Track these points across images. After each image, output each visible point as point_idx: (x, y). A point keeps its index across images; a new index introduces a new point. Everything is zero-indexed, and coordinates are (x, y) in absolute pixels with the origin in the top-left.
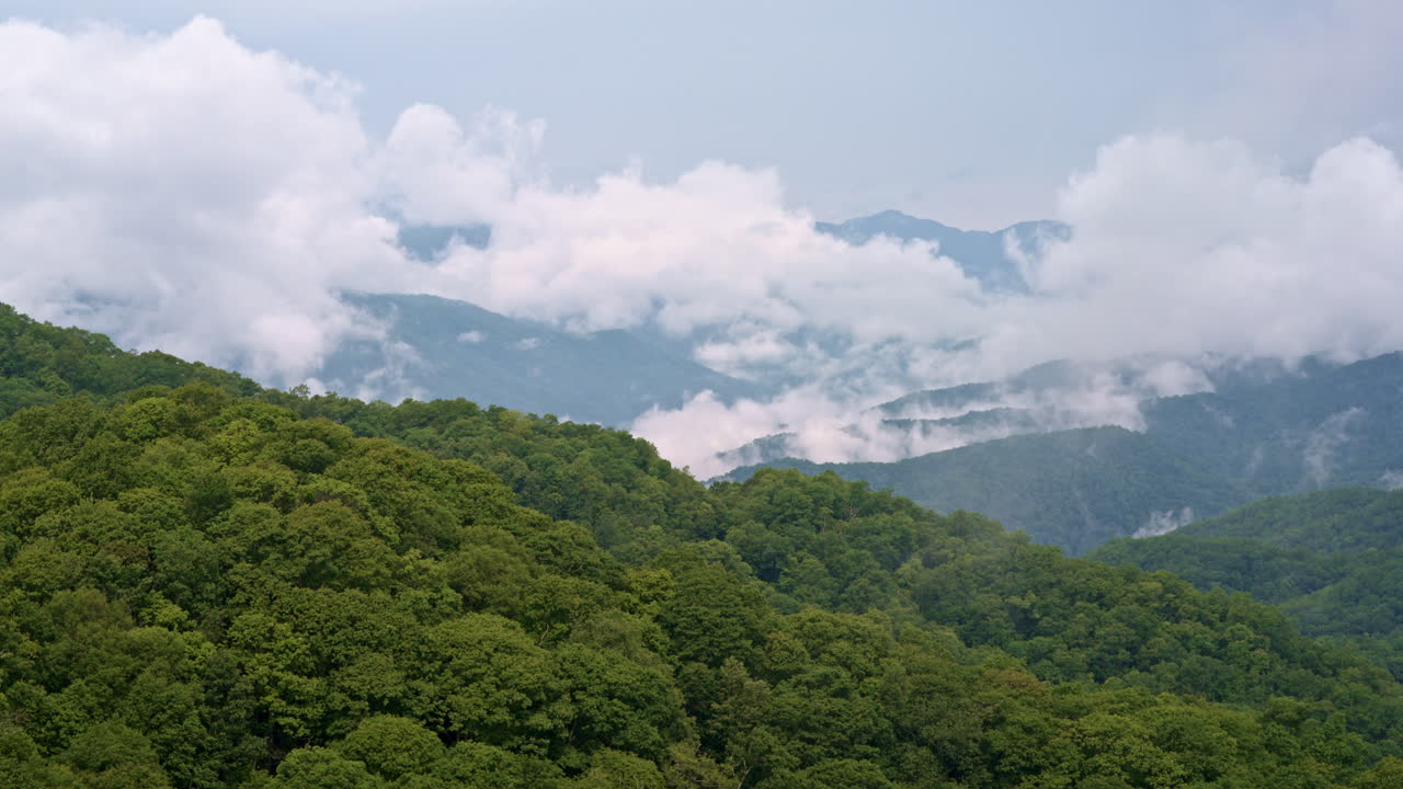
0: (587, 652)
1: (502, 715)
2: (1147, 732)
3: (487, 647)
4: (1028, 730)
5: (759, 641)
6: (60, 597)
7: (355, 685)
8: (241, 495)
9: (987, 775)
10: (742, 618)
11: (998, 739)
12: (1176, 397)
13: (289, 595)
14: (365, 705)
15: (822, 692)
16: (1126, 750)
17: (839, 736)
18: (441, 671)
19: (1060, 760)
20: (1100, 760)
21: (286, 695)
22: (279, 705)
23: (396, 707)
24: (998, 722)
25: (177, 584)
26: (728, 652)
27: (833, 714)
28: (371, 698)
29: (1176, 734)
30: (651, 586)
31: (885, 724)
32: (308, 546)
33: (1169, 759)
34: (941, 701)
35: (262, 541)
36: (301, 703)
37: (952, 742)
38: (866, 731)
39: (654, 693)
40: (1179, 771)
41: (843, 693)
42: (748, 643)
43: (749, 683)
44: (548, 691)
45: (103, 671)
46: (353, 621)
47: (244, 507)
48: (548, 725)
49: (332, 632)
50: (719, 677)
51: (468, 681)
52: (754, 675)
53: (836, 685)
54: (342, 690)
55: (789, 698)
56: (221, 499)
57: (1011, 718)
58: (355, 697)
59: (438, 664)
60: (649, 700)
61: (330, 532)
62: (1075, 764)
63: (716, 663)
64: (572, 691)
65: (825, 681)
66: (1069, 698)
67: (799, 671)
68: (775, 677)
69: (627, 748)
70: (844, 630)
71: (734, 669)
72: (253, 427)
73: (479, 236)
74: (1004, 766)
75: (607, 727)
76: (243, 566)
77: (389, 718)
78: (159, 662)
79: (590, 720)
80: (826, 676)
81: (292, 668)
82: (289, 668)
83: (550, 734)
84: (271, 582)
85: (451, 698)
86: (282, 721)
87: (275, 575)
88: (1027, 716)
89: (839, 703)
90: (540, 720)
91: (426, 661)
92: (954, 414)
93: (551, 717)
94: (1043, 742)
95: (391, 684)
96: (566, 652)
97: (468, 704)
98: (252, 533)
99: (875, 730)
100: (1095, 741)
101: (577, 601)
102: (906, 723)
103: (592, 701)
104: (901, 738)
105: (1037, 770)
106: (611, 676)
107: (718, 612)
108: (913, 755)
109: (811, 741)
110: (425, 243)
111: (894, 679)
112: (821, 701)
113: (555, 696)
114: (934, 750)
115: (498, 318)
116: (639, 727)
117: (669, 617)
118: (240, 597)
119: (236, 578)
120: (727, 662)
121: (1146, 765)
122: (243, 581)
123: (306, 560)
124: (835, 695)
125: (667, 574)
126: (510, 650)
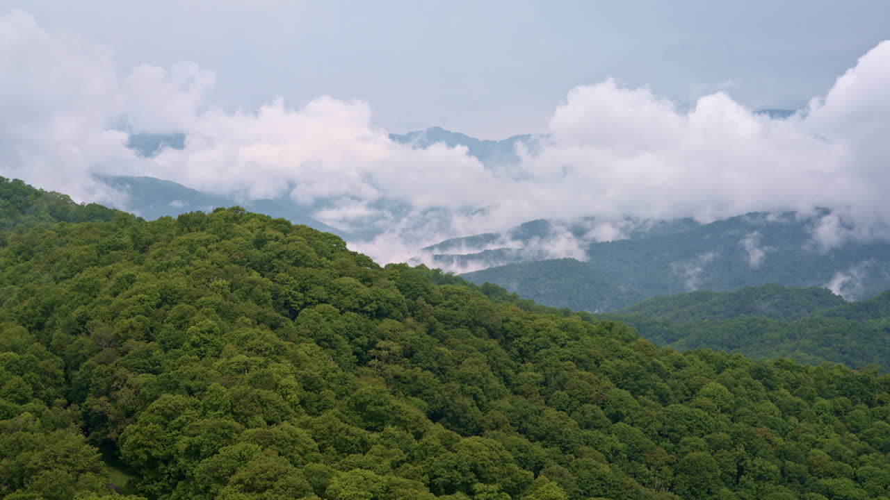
0: (380, 289)
1: (357, 306)
2: (556, 325)
3: (351, 285)
4: (517, 323)
5: (429, 293)
6: (226, 267)
7: (313, 295)
8: (269, 240)
9: (503, 338)
10: (423, 285)
11: (507, 326)
12: (608, 242)
13: (291, 269)
14: (317, 301)
15: (450, 308)
16: (549, 330)
17: (455, 322)
18: (337, 293)
19: (527, 333)
20: (541, 333)
21: (294, 297)
22: (292, 300)
23: (325, 302)
24: (508, 321)
25: (256, 265)
26: (419, 296)
27: (453, 315)
28: (318, 299)
29: (566, 326)
30: (392, 275)
31: (470, 319)
32: (295, 255)
33: (563, 333)
34: (489, 313)
35: (281, 253)
36: (297, 300)
37: (492, 325)
38: (464, 321)
39: (401, 302)
40: (567, 337)
41: (456, 309)
42: (425, 293)
43: (426, 305)
44: (370, 299)
45: (243, 288)
46: (311, 276)
47: (272, 243)
48: (370, 310)
49: (305, 280)
50: (416, 303)
51: (346, 296)
52: (427, 303)
53: (455, 307)
54: (309, 297)
55: (439, 310)
56: (264, 241)
57: (511, 319)
58: (313, 299)
59: (336, 291)
60: (399, 305)
61: (301, 251)
62: (532, 334)
63: (415, 299)
64: (376, 300)
65: (450, 305)
66: (531, 315)
67: (441, 303)
68: (434, 304)
69: (393, 318)
70: (455, 291)
71: (421, 300)
72: (258, 221)
73: (177, 141)
74: (509, 335)
75: (387, 312)
76: (275, 260)
77: (325, 305)
78: (259, 286)
79: (382, 309)
80: (451, 304)
81: (296, 290)
82: (293, 290)
83: (371, 312)
84: (285, 265)
85: (341, 301)
86: (293, 305)
87: (286, 262)
88: (517, 319)
89: (455, 312)
90: (367, 308)
91: (333, 289)
92: (477, 251)
93: (371, 307)
94: (522, 327)
95: (324, 295)
96: (373, 289)
97: (347, 302)
98: (278, 251)
99: (467, 321)
100: (539, 327)
101: (374, 275)
102: (477, 319)
103: (382, 304)
104: (475, 325)
105: (520, 336)
106: (388, 296)
107: (415, 283)
108: (479, 330)
109: (447, 324)
110: (147, 145)
111: (473, 305)
112: (449, 311)
113: (372, 301)
114: (486, 328)
115: (193, 191)
116: (396, 312)
117: (399, 284)
118: (276, 269)
119: (274, 264)
120: (419, 298)
121: (556, 335)
122: (276, 265)
123: (295, 259)
124: (454, 309)
125: (397, 271)
126: (358, 287)
